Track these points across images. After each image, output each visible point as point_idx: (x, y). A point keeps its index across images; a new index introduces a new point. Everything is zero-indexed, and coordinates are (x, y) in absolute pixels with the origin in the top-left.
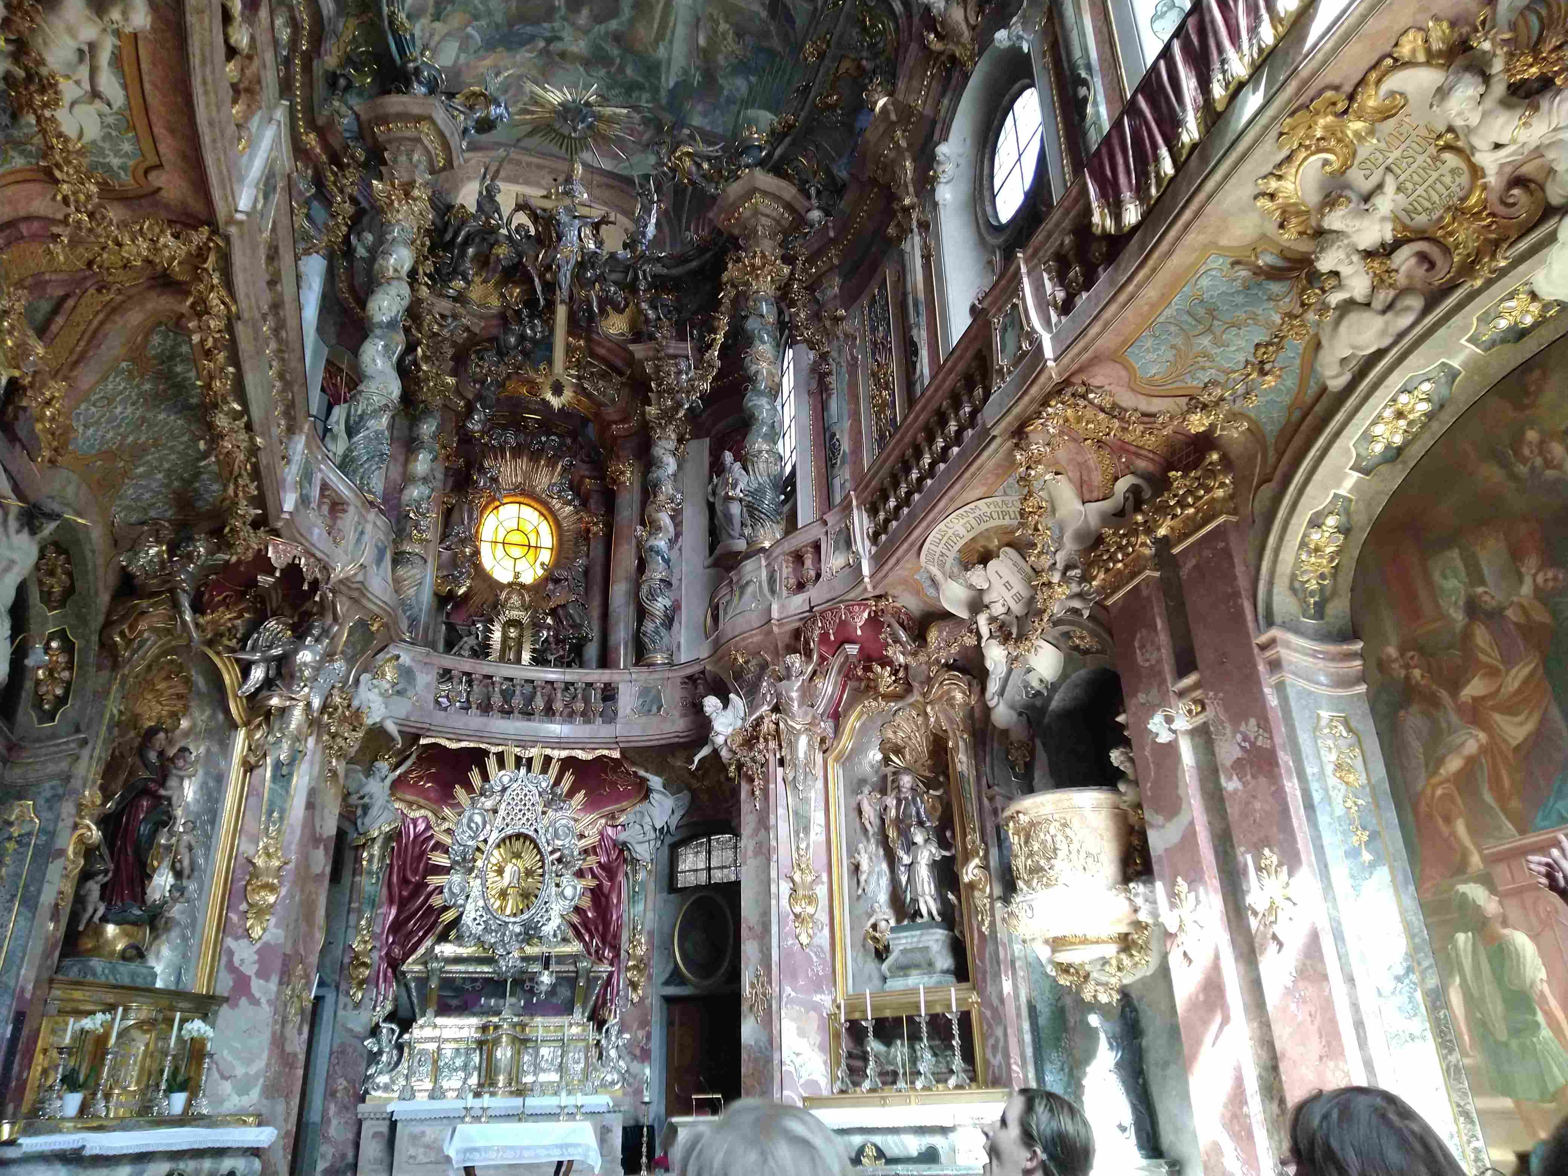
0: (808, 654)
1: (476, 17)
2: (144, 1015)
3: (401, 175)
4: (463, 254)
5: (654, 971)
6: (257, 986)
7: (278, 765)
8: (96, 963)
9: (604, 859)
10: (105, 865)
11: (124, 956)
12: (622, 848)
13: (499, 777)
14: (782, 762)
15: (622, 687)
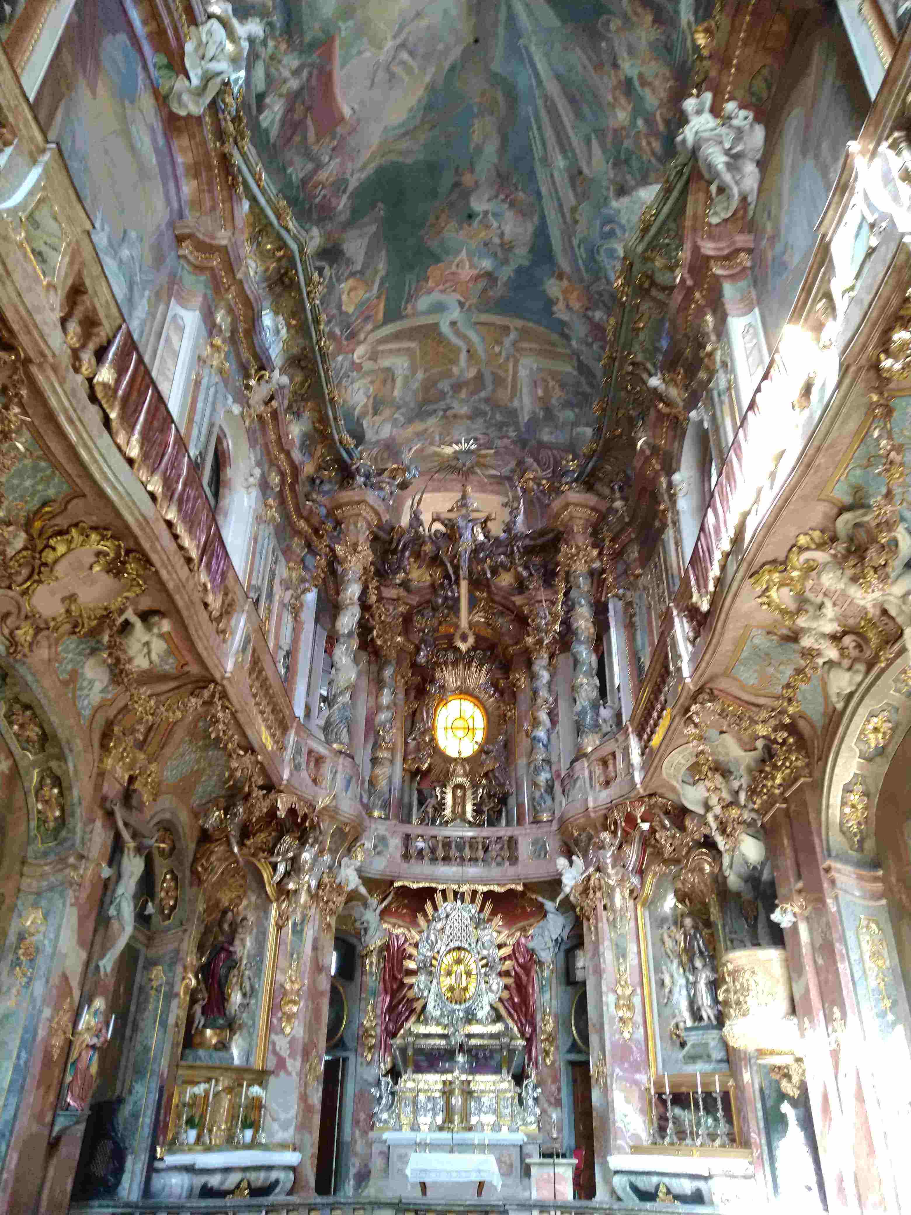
0: (614, 833)
1: (399, 408)
2: (226, 1083)
3: (350, 540)
4: (403, 556)
5: (560, 1042)
6: (289, 1063)
7: (295, 925)
8: (201, 1052)
9: (521, 960)
10: (203, 995)
11: (216, 1048)
12: (532, 953)
13: (445, 907)
14: (605, 907)
15: (520, 839)
